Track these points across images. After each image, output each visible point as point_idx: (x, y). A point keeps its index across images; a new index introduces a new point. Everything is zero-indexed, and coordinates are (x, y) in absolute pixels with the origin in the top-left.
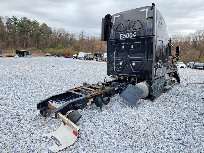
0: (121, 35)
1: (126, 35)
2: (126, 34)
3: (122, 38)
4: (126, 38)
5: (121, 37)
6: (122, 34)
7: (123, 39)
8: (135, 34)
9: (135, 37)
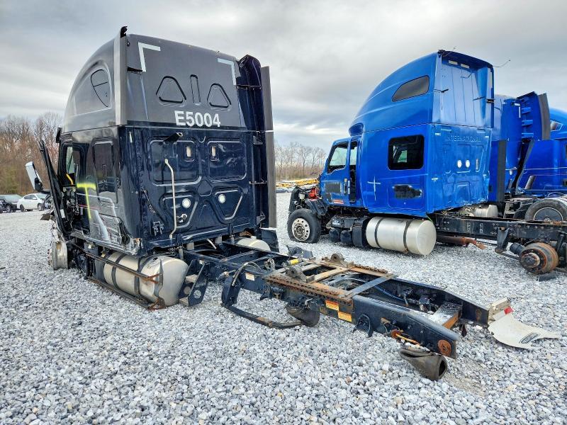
0: (179, 115)
1: (193, 116)
2: (194, 114)
3: (183, 124)
4: (195, 126)
5: (180, 121)
6: (182, 112)
7: (187, 126)
8: (218, 120)
9: (219, 126)
